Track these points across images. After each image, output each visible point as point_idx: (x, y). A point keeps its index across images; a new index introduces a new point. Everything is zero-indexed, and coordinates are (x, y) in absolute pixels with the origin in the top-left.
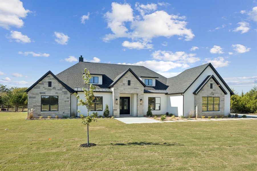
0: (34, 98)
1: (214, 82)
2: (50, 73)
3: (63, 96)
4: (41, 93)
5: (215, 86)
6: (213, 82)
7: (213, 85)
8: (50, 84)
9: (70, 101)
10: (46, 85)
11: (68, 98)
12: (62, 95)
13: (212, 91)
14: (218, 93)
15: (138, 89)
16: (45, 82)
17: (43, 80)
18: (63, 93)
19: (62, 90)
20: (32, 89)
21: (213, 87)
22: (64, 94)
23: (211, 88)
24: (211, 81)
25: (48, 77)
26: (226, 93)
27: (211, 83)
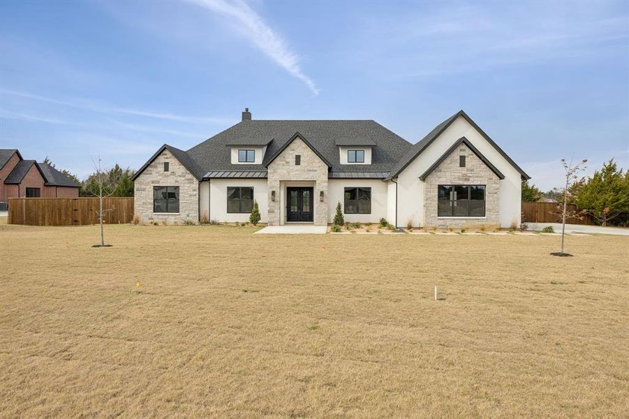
0: (144, 190)
1: (471, 152)
2: (165, 148)
3: (187, 187)
4: (153, 182)
5: (472, 161)
6: (467, 152)
7: (466, 158)
8: (166, 166)
9: (198, 196)
10: (161, 168)
11: (194, 190)
12: (186, 185)
13: (464, 172)
14: (481, 177)
15: (315, 171)
16: (159, 163)
17: (156, 161)
18: (186, 181)
19: (185, 176)
20: (140, 176)
21: (466, 163)
22: (189, 183)
23: (461, 166)
24: (461, 150)
25: (163, 155)
26: (501, 177)
27: (462, 154)
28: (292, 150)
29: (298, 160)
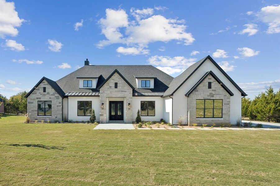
0: (32, 103)
1: (214, 80)
2: (44, 79)
4: (37, 98)
5: (215, 85)
6: (212, 80)
7: (212, 84)
8: (45, 89)
9: (61, 106)
10: (42, 91)
11: (60, 103)
12: (55, 100)
13: (211, 92)
14: (220, 94)
15: (126, 91)
16: (41, 88)
17: (39, 86)
18: (56, 98)
19: (55, 95)
20: (30, 95)
21: (212, 86)
22: (57, 99)
23: (209, 88)
24: (209, 79)
25: (43, 83)
26: (231, 94)
27: (210, 81)
28: (113, 80)
29: (116, 85)
